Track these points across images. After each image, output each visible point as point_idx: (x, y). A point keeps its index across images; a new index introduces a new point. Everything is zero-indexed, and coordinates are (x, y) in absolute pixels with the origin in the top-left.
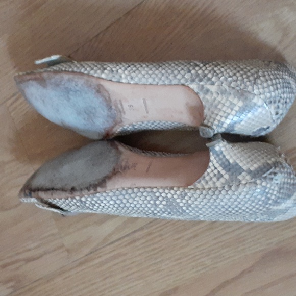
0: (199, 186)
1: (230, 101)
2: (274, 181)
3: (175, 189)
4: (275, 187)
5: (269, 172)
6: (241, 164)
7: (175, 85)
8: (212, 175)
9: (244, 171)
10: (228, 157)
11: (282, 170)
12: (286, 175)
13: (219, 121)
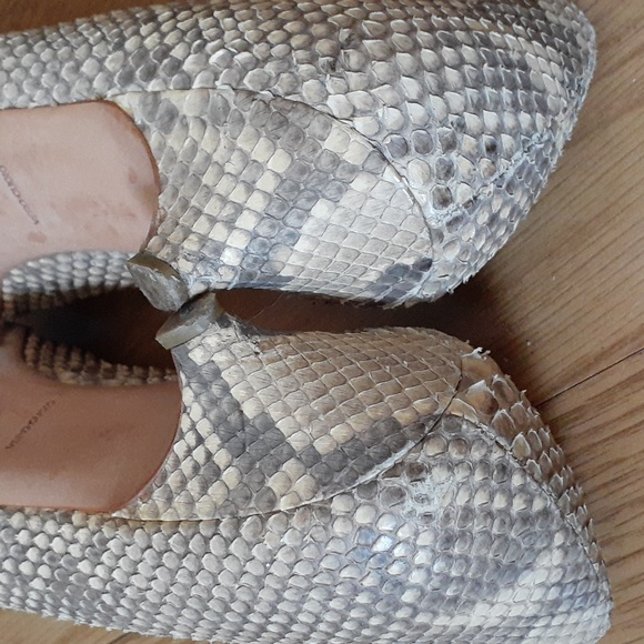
0: (144, 511)
1: (241, 150)
2: (409, 504)
3: (76, 518)
4: (417, 534)
5: (389, 464)
6: (283, 425)
7: (79, 102)
8: (186, 466)
9: (292, 454)
10: (238, 393)
11: (454, 454)
12: (478, 477)
13: (203, 239)
